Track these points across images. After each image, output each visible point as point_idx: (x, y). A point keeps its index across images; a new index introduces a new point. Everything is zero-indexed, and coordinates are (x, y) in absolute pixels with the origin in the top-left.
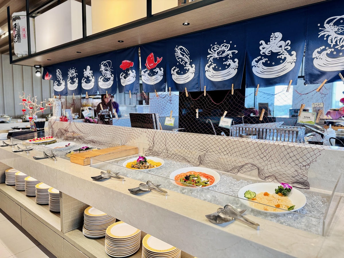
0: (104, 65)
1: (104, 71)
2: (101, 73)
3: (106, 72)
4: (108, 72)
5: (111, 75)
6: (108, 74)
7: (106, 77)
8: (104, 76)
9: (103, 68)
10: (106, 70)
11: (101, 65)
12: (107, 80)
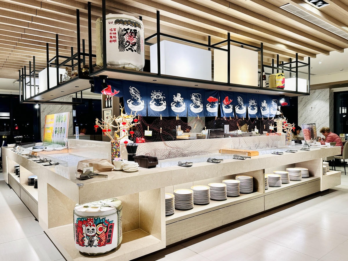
0: (195, 96)
1: (194, 100)
2: (192, 101)
3: (197, 101)
4: (198, 102)
5: (201, 104)
6: (199, 103)
7: (197, 104)
8: (195, 104)
9: (193, 98)
10: (197, 100)
11: (192, 95)
12: (198, 107)
